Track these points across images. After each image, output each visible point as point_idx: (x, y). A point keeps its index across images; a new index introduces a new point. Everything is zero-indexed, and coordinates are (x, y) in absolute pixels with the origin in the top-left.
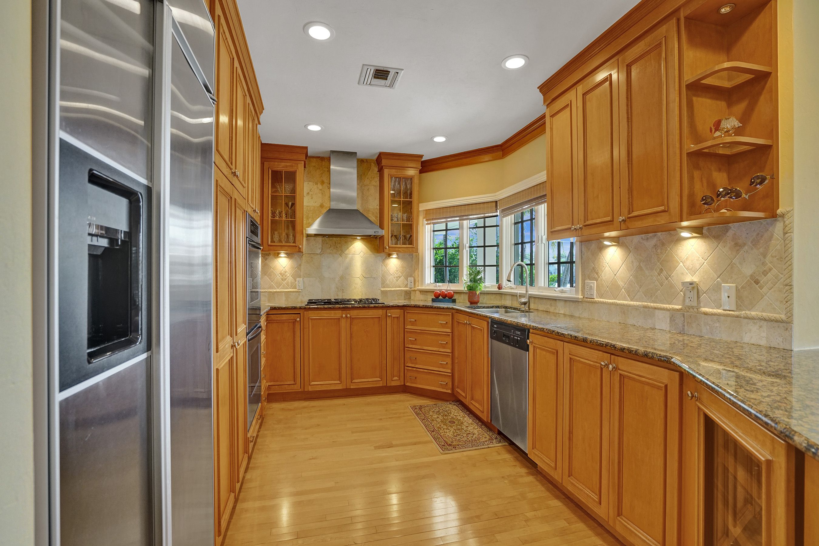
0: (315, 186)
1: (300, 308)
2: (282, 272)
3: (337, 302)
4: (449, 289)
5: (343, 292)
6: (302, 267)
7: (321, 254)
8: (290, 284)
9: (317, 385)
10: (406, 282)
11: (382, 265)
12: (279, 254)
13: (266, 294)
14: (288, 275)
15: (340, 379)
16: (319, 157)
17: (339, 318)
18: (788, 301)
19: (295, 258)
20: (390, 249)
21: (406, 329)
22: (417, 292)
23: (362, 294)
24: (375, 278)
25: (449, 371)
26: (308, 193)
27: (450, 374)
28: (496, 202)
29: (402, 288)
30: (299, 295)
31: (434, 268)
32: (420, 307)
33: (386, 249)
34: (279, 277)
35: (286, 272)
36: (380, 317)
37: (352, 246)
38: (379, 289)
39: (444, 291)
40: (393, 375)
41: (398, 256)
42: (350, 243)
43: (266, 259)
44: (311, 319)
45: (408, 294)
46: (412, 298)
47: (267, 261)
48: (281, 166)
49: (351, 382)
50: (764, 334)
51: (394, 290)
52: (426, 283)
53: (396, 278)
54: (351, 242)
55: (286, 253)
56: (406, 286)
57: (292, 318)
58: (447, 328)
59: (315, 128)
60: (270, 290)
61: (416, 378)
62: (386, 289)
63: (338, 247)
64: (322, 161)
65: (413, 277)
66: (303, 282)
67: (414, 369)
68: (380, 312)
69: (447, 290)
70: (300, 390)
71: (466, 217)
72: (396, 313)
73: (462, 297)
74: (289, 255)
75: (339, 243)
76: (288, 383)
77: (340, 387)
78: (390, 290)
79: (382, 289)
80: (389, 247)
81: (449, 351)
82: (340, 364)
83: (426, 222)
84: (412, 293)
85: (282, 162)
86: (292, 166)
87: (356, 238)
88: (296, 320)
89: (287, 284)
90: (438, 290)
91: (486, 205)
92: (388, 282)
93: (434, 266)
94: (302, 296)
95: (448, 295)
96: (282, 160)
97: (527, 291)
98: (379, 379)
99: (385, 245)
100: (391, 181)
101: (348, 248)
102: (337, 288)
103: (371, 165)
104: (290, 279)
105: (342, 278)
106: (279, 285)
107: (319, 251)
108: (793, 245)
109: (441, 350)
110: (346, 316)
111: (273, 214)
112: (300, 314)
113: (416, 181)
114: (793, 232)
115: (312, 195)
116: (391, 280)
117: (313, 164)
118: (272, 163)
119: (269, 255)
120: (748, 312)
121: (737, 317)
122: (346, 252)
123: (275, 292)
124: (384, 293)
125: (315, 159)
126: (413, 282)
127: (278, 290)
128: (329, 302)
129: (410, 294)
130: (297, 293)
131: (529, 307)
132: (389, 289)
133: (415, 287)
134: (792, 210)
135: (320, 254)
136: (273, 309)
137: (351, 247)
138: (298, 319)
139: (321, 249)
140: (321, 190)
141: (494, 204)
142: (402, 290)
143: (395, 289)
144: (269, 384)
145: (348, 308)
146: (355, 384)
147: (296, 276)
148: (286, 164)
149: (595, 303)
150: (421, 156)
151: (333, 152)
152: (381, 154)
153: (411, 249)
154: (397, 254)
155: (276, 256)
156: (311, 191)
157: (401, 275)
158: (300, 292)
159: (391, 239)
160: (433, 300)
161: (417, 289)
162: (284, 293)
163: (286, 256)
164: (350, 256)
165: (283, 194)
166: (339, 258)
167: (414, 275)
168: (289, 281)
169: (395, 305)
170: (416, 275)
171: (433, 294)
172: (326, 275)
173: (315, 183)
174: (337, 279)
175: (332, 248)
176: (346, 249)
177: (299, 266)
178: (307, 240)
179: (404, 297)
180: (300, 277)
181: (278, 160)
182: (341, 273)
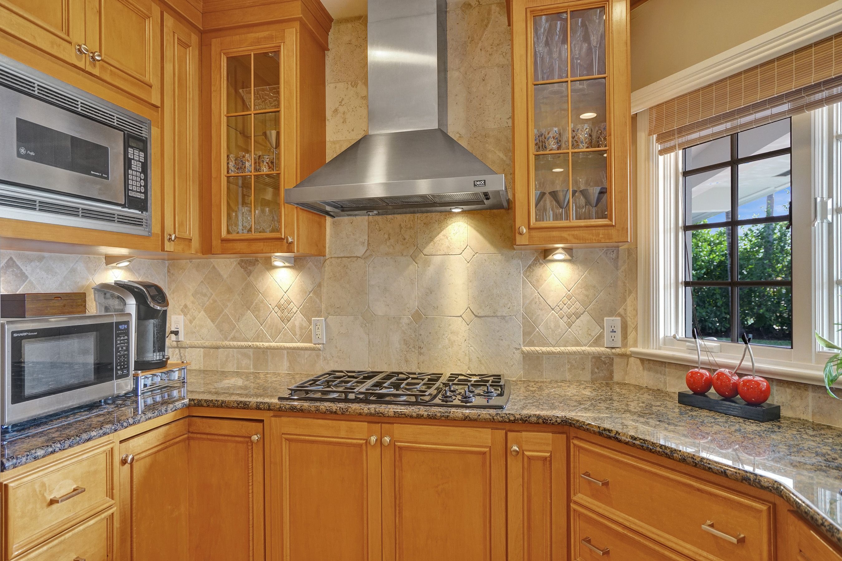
2: (282, 301)
4: (747, 363)
5: (420, 354)
6: (324, 290)
7: (367, 257)
8: (298, 332)
10: (597, 330)
11: (524, 281)
12: (273, 259)
14: (294, 310)
17: (361, 445)
19: (308, 268)
20: (535, 233)
21: (576, 503)
22: (632, 360)
23: (470, 360)
24: (503, 317)
26: (336, 111)
29: (583, 348)
30: (318, 356)
31: (689, 289)
32: (620, 441)
33: (521, 234)
34: (275, 316)
35: (289, 303)
36: (484, 453)
37: (443, 233)
38: (517, 349)
39: (726, 371)
41: (571, 256)
42: (436, 226)
43: (249, 273)
44: (289, 439)
45: (603, 365)
46: (617, 377)
47: (251, 278)
48: (247, 43)
51: (559, 353)
52: (662, 336)
53: (565, 318)
54: (439, 221)
55: (282, 258)
56: (598, 341)
57: (244, 432)
60: (258, 344)
62: (537, 348)
63: (407, 237)
65: (619, 315)
66: (327, 326)
68: (484, 436)
71: (825, 94)
72: (540, 444)
73: (810, 399)
75: (411, 228)
78: (549, 353)
79: (526, 349)
80: (530, 228)
83: (659, 147)
84: (617, 360)
85: (249, 33)
86: (271, 38)
87: (450, 212)
88: (252, 437)
89: (293, 330)
90: (704, 364)
92: (541, 328)
93: (687, 284)
94: (325, 359)
96: (250, 27)
99: (518, 224)
100: (536, 31)
101: (431, 239)
102: (406, 343)
104: (298, 319)
105: (418, 317)
106: (276, 333)
107: (361, 251)
110: (380, 441)
112: (262, 421)
115: (344, 113)
116: (552, 325)
117: (342, 36)
118: (228, 40)
119: (254, 263)
122: (426, 251)
123: (267, 348)
124: (532, 360)
125: (350, 25)
126: (619, 332)
127: (273, 344)
129: (612, 365)
130: (314, 353)
132: (544, 349)
133: (625, 345)
135: (365, 257)
136: (195, 405)
137: (440, 235)
138: (256, 437)
139: (366, 243)
142: (584, 354)
143: (562, 348)
145: (384, 415)
147: (310, 311)
148: (257, 36)
153: (601, 231)
154: (568, 250)
155: (270, 267)
156: (343, 103)
157: (581, 309)
158: (320, 350)
159: (536, 206)
160: (680, 402)
161: (633, 353)
162: (285, 352)
163: (287, 264)
164: (437, 260)
165: (252, 112)
166: (411, 267)
167: (621, 311)
168: (297, 323)
169: (534, 419)
170: (629, 309)
171: (684, 375)
172: (380, 309)
173: (350, 86)
174: (405, 320)
175: (392, 241)
176: (427, 243)
177: (317, 289)
178: (334, 223)
179: (593, 373)
180: (319, 314)
181: (241, 30)
182: (414, 304)
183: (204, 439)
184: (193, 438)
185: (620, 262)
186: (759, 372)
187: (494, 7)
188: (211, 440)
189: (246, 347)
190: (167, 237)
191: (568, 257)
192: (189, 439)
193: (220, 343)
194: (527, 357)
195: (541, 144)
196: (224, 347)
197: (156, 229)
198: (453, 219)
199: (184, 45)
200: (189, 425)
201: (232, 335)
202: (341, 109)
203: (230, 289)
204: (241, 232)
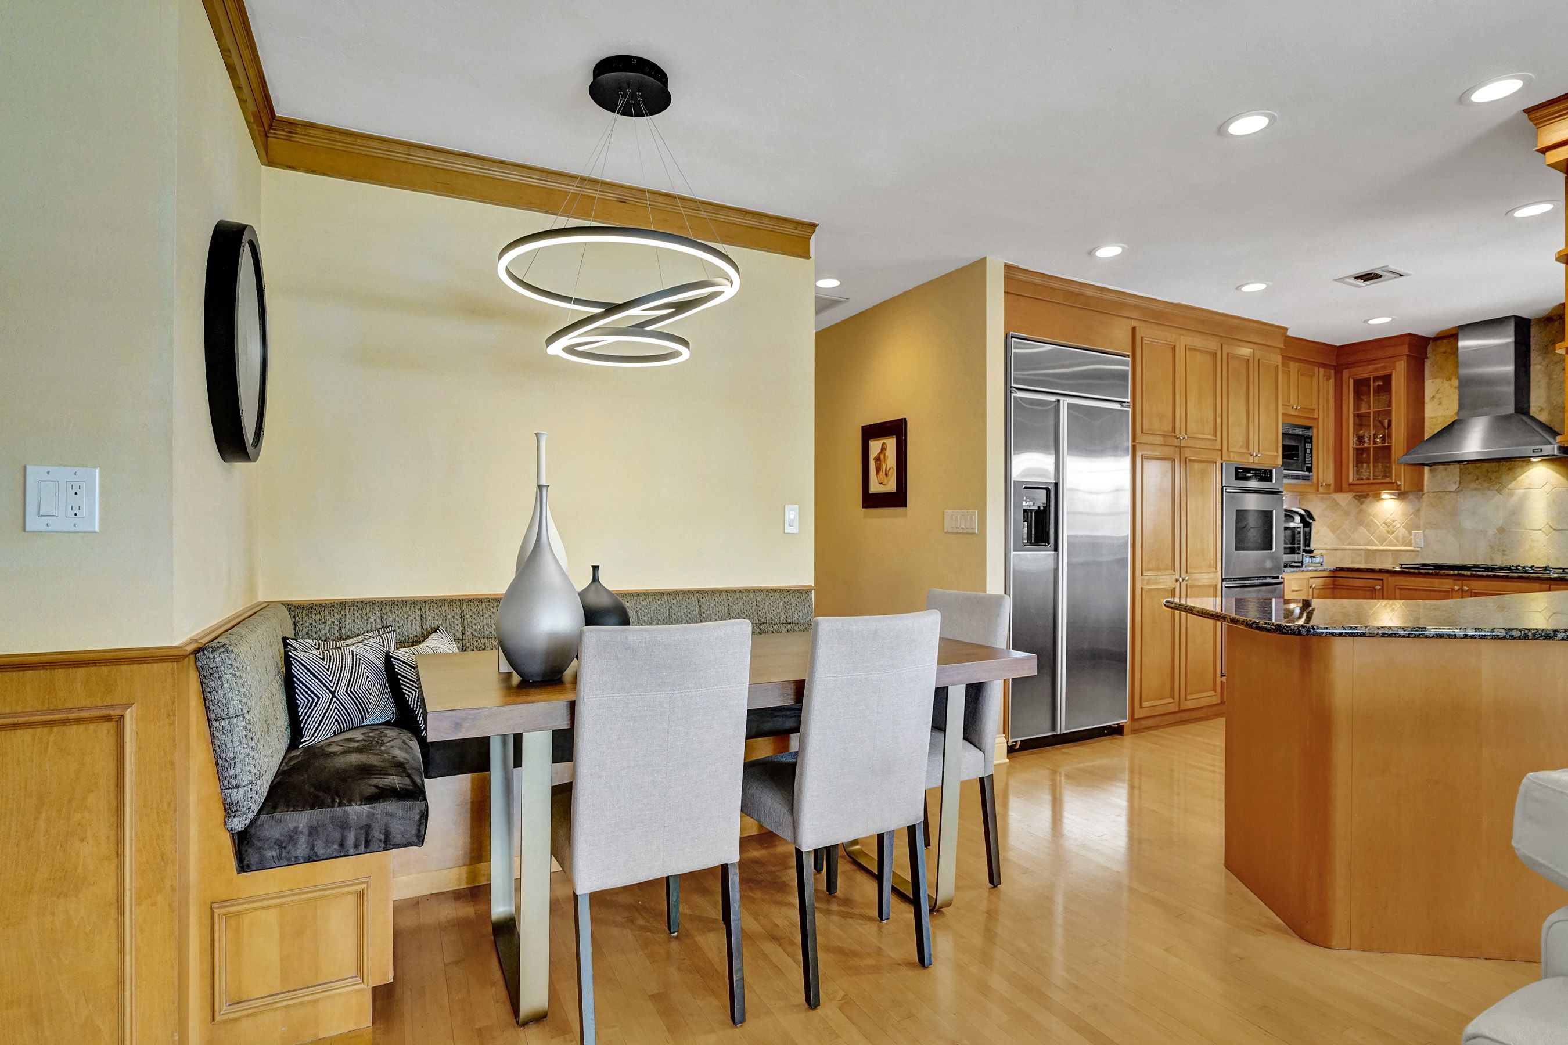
0: (1446, 384)
2: (1389, 520)
5: (1504, 555)
6: (1423, 513)
7: (1458, 492)
8: (1401, 540)
12: (1379, 494)
13: (1363, 553)
14: (1399, 525)
19: (1409, 499)
23: (1548, 559)
26: (1433, 397)
30: (1417, 555)
34: (1383, 529)
35: (1394, 521)
37: (1524, 475)
42: (1519, 470)
43: (1362, 503)
44: (1398, 588)
47: (1364, 506)
48: (1365, 372)
54: (1522, 467)
55: (1390, 494)
57: (1370, 585)
60: (1369, 547)
63: (1493, 478)
66: (1425, 536)
74: (1401, 495)
75: (1496, 471)
85: (1373, 364)
86: (1384, 368)
87: (1533, 461)
88: (1372, 587)
89: (1397, 538)
96: (1370, 362)
101: (1515, 479)
102: (1491, 547)
104: (1402, 531)
105: (1503, 530)
106: (1382, 540)
107: (1453, 488)
111: (1360, 440)
112: (1382, 580)
115: (1440, 399)
117: (1442, 350)
118: (1354, 370)
119: (1366, 496)
122: (1512, 485)
123: (1376, 550)
127: (1381, 548)
130: (1413, 554)
135: (1457, 492)
136: (1340, 570)
137: (1522, 476)
138: (1378, 587)
139: (1458, 483)
145: (1463, 575)
147: (1411, 526)
148: (1376, 366)
151: (1463, 327)
155: (1378, 497)
156: (1439, 392)
158: (1418, 551)
162: (1390, 553)
163: (1393, 497)
164: (1519, 492)
165: (1372, 410)
168: (1400, 535)
172: (1469, 524)
173: (1445, 380)
174: (1490, 532)
175: (1480, 480)
176: (1511, 481)
177: (1417, 512)
178: (1431, 470)
180: (1418, 528)
181: (1363, 364)
182: (1499, 520)
183: (1343, 589)
184: (1336, 588)
189: (1359, 550)
190: (1320, 484)
192: (1333, 588)
196: (1342, 550)
197: (1315, 480)
198: (1535, 465)
199: (1328, 379)
200: (1334, 581)
201: (1348, 542)
202: (1438, 396)
203: (1347, 513)
204: (1362, 479)
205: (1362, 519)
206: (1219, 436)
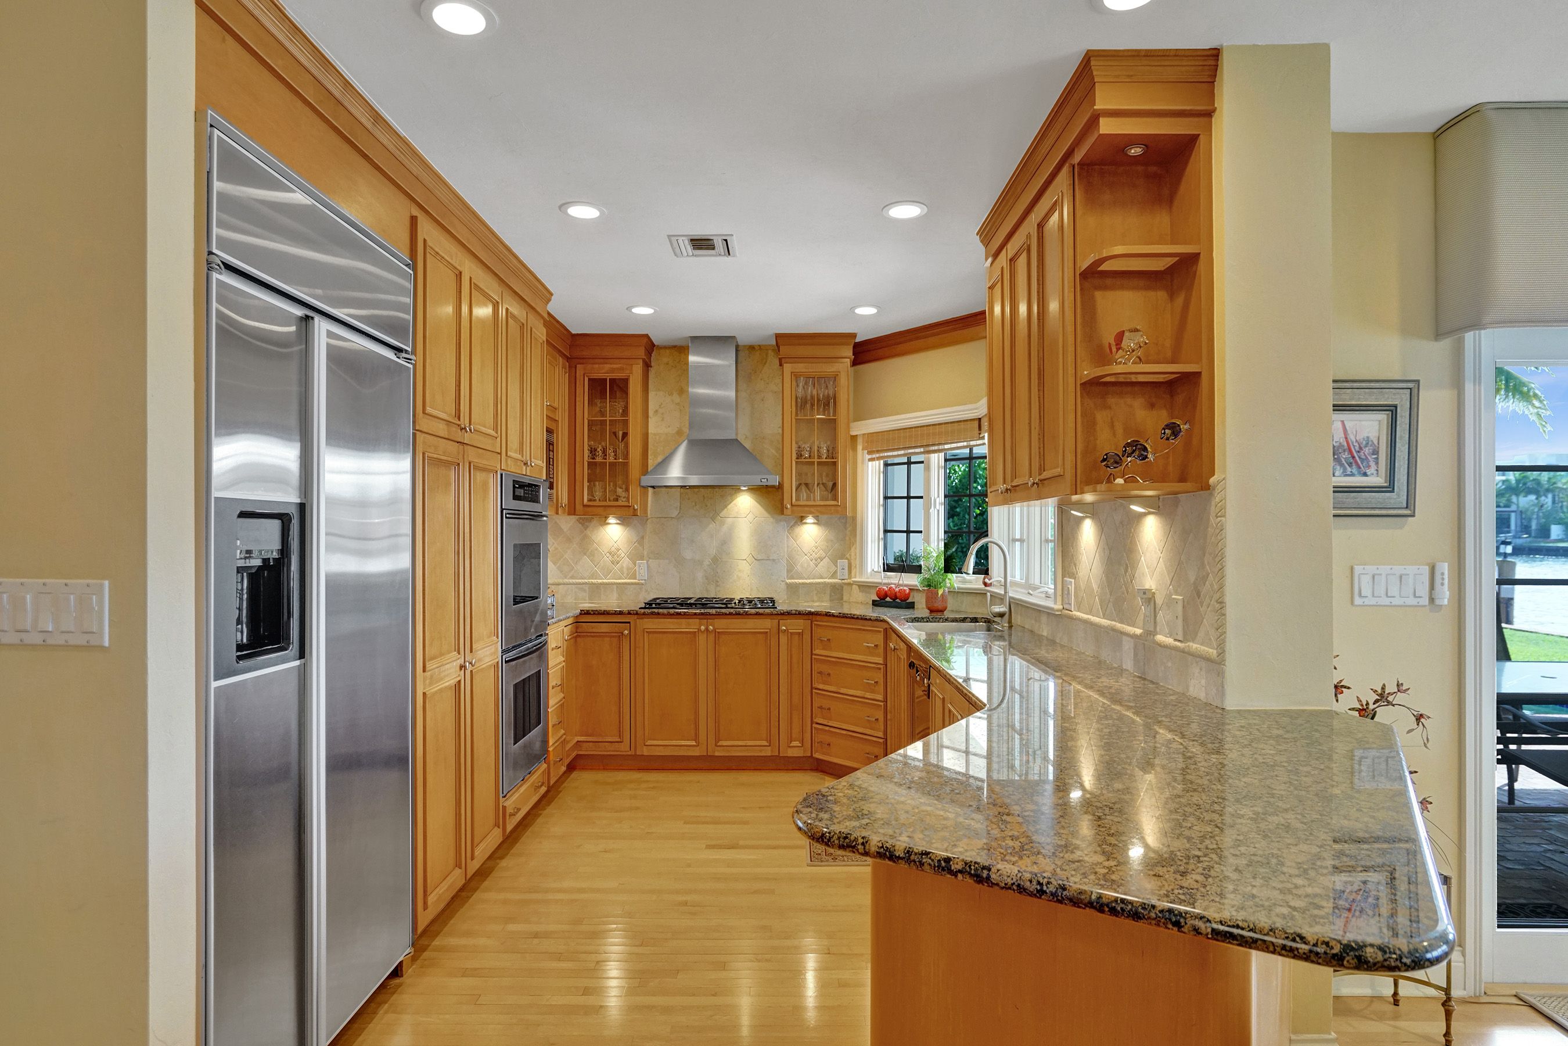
0: (669, 398)
1: (629, 613)
2: (613, 549)
3: (702, 603)
4: (901, 582)
5: (717, 586)
6: (646, 540)
7: (679, 518)
8: (625, 571)
9: (659, 746)
10: (833, 569)
11: (787, 537)
12: (606, 518)
13: (586, 588)
14: (623, 555)
15: (696, 738)
16: (675, 347)
17: (695, 632)
18: (1220, 627)
19: (635, 525)
20: (795, 508)
21: (815, 655)
22: (854, 586)
23: (751, 590)
24: (774, 560)
25: (881, 735)
26: (656, 411)
27: (881, 741)
28: (980, 419)
29: (825, 580)
30: (641, 589)
33: (787, 508)
34: (607, 559)
35: (618, 550)
36: (767, 632)
37: (734, 502)
38: (783, 581)
39: (893, 586)
40: (791, 737)
41: (818, 521)
42: (728, 499)
43: (586, 528)
44: (647, 632)
45: (837, 591)
46: (845, 598)
47: (588, 532)
48: (604, 371)
49: (716, 746)
50: (1203, 682)
51: (810, 583)
52: (869, 570)
53: (814, 561)
54: (731, 495)
55: (617, 518)
56: (834, 575)
57: (617, 630)
58: (878, 656)
59: (643, 310)
60: (592, 581)
61: (829, 745)
62: (796, 581)
63: (709, 505)
64: (680, 353)
65: (847, 559)
66: (648, 567)
67: (827, 728)
68: (767, 624)
69: (898, 585)
70: (629, 753)
72: (797, 625)
74: (624, 521)
75: (711, 498)
76: (610, 740)
77: (696, 752)
78: (803, 584)
79: (789, 581)
80: (792, 505)
81: (880, 697)
82: (696, 713)
83: (870, 457)
84: (845, 587)
85: (606, 363)
86: (622, 369)
87: (740, 490)
88: (622, 633)
89: (621, 570)
90: (885, 584)
91: (962, 425)
92: (799, 568)
94: (646, 591)
95: (898, 595)
96: (606, 359)
97: (1005, 592)
98: (765, 743)
99: (785, 501)
100: (798, 386)
101: (726, 506)
102: (707, 578)
103: (767, 355)
104: (626, 562)
105: (716, 560)
106: (607, 572)
107: (675, 514)
108: (1225, 537)
109: (868, 695)
110: (707, 629)
111: (593, 451)
112: (629, 623)
113: (843, 380)
114: (1224, 516)
115: (663, 414)
116: (806, 565)
117: (665, 360)
118: (589, 366)
120: (1191, 644)
121: (1183, 651)
122: (723, 513)
123: (601, 584)
124: (793, 589)
125: (668, 351)
126: (847, 569)
127: (605, 581)
128: (684, 603)
129: (842, 590)
130: (638, 587)
131: (1010, 622)
132: (801, 581)
133: (850, 578)
134: (1224, 479)
136: (585, 614)
137: (732, 504)
138: (626, 632)
139: (679, 508)
140: (678, 404)
141: (976, 423)
142: (825, 584)
143: (812, 580)
144: (579, 740)
145: (710, 614)
146: (722, 748)
147: (636, 556)
148: (612, 366)
149: (1072, 618)
150: (854, 335)
151: (694, 339)
152: (778, 336)
153: (833, 508)
154: (815, 518)
155: (604, 522)
156: (662, 406)
157: (824, 555)
158: (643, 584)
159: (796, 490)
160: (873, 605)
161: (854, 582)
162: (615, 586)
163: (618, 522)
164: (729, 521)
165: (608, 418)
166: (711, 526)
167: (848, 556)
168: (625, 565)
169: (794, 612)
170: (853, 554)
171: (874, 591)
172: (688, 554)
173: (667, 395)
174: (707, 562)
175: (698, 507)
176: (723, 509)
177: (641, 540)
178: (654, 493)
179: (831, 596)
180: (642, 558)
181: (599, 361)
182: (713, 551)
183: (588, 637)
185: (848, 525)
186: (906, 586)
187: (770, 352)
188: (592, 636)
189: (583, 584)
191: (816, 521)
193: (561, 581)
194: (789, 586)
195: (799, 456)
196: (564, 584)
198: (741, 493)
200: (577, 628)
201: (570, 575)
202: (661, 411)
203: (569, 540)
204: (595, 500)
205: (585, 547)
206: (499, 433)
